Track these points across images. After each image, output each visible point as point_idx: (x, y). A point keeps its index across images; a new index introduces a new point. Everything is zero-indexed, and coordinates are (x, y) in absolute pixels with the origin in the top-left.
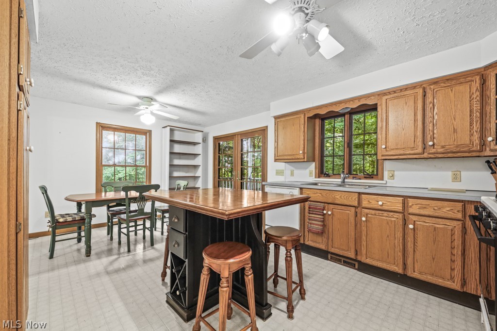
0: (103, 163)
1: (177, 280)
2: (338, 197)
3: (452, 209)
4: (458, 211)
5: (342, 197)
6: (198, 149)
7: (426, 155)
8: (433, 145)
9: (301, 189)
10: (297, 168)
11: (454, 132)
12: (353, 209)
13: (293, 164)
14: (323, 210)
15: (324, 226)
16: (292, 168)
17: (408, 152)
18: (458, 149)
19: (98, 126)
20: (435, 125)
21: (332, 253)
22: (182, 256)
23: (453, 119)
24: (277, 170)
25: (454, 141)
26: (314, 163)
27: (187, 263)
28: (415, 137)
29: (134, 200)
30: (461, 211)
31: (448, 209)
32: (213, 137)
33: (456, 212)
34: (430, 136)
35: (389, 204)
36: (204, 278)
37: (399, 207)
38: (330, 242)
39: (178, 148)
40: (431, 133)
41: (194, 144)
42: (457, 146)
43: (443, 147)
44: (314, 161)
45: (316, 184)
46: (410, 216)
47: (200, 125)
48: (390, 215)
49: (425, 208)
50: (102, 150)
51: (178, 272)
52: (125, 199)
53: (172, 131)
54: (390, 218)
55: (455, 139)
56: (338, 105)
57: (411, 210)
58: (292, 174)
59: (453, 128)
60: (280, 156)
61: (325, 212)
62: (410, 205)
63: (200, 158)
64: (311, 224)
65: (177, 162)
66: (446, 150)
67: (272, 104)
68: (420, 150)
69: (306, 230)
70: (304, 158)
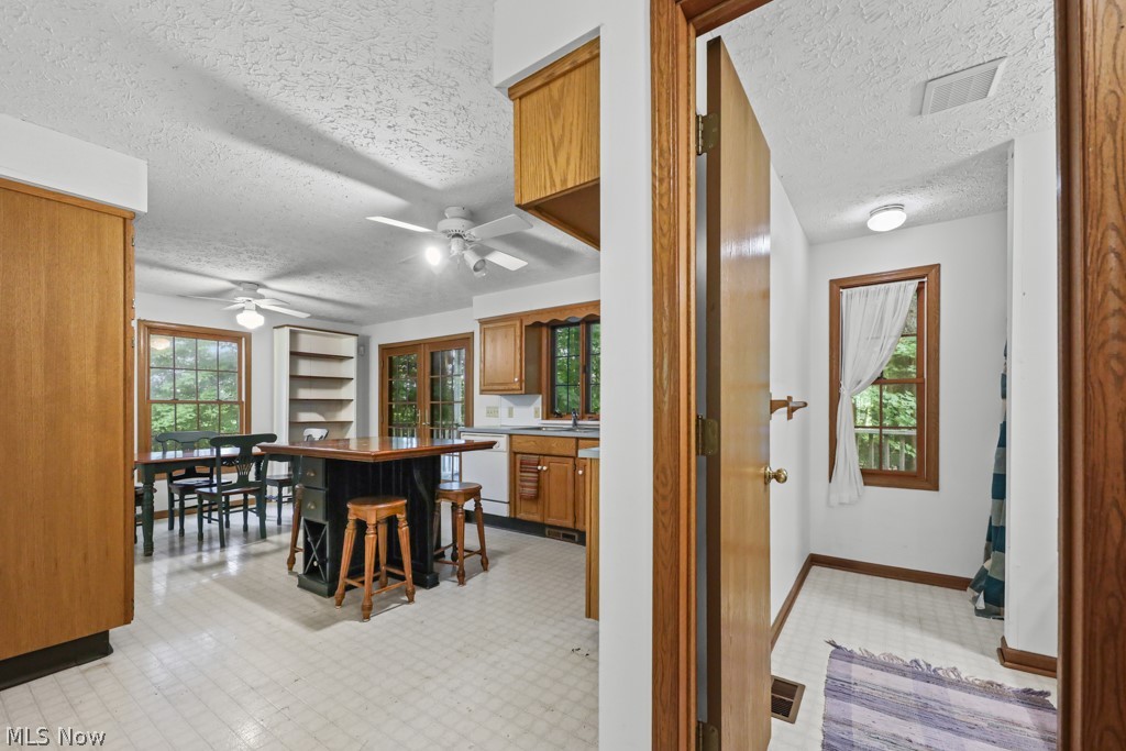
0: (152, 398)
1: (314, 553)
2: (554, 445)
5: (561, 446)
6: (349, 369)
9: (510, 435)
10: (516, 404)
12: (572, 460)
13: (511, 397)
14: (538, 464)
15: (538, 488)
16: (512, 405)
19: (142, 327)
21: (551, 526)
22: (320, 519)
24: (488, 408)
26: (540, 397)
27: (327, 527)
29: (230, 460)
32: (380, 346)
36: (349, 534)
38: (546, 511)
39: (306, 368)
41: (341, 359)
44: (540, 392)
45: (539, 429)
47: (351, 322)
50: (149, 372)
51: (315, 542)
52: (214, 459)
53: (293, 334)
58: (511, 414)
60: (489, 385)
61: (539, 468)
63: (352, 386)
64: (523, 487)
65: (304, 394)
67: (476, 299)
69: (518, 496)
70: (522, 389)
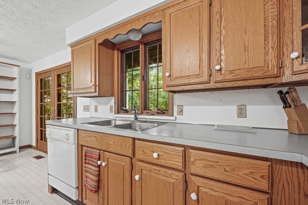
3: (253, 173)
4: (262, 177)
5: (116, 143)
6: (15, 85)
7: (212, 85)
8: (220, 70)
9: (78, 130)
10: (100, 104)
11: (245, 51)
12: (128, 160)
14: (99, 159)
17: (193, 81)
18: (249, 75)
20: (222, 43)
23: (243, 32)
24: (84, 106)
25: (245, 63)
28: (200, 60)
30: (266, 177)
31: (247, 171)
32: (36, 73)
33: (258, 177)
34: (216, 58)
35: (166, 156)
37: (178, 163)
40: (218, 54)
41: (10, 79)
42: (249, 70)
43: (232, 72)
44: (113, 95)
46: (193, 178)
48: (168, 175)
49: (212, 166)
54: (167, 179)
55: (246, 60)
56: (125, 26)
57: (193, 169)
58: (96, 110)
59: (243, 46)
60: (75, 90)
61: (99, 163)
62: (192, 160)
66: (236, 76)
68: (205, 78)
70: (96, 92)
